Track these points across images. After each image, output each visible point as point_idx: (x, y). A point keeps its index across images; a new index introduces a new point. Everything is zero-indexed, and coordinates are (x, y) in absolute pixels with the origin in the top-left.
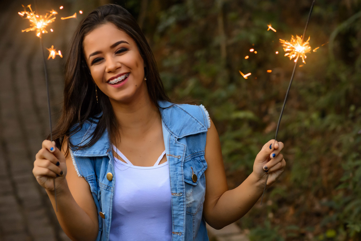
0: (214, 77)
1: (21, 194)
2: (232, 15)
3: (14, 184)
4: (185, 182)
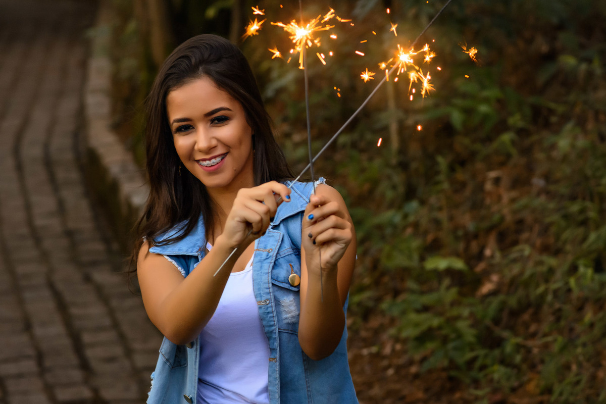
4: (273, 284)
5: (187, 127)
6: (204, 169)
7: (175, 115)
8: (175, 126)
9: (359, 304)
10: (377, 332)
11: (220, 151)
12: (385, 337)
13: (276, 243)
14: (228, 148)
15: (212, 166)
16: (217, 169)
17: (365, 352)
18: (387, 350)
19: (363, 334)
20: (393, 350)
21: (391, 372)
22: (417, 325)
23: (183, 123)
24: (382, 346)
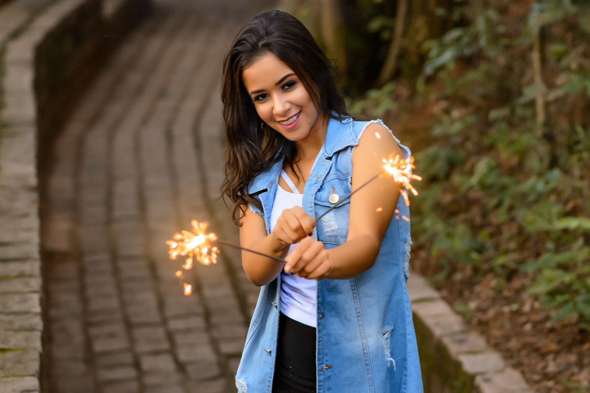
0: (523, 155)
1: (183, 356)
2: (555, 48)
3: (170, 336)
4: (315, 204)
5: (264, 95)
6: (285, 128)
7: (252, 88)
8: (253, 96)
9: (503, 266)
10: (519, 291)
11: (294, 111)
12: (525, 296)
13: (325, 171)
14: (301, 108)
15: (290, 124)
16: (295, 126)
17: (506, 309)
18: (527, 308)
19: (506, 293)
20: (532, 308)
21: (528, 327)
22: (550, 281)
23: (259, 94)
24: (522, 304)
